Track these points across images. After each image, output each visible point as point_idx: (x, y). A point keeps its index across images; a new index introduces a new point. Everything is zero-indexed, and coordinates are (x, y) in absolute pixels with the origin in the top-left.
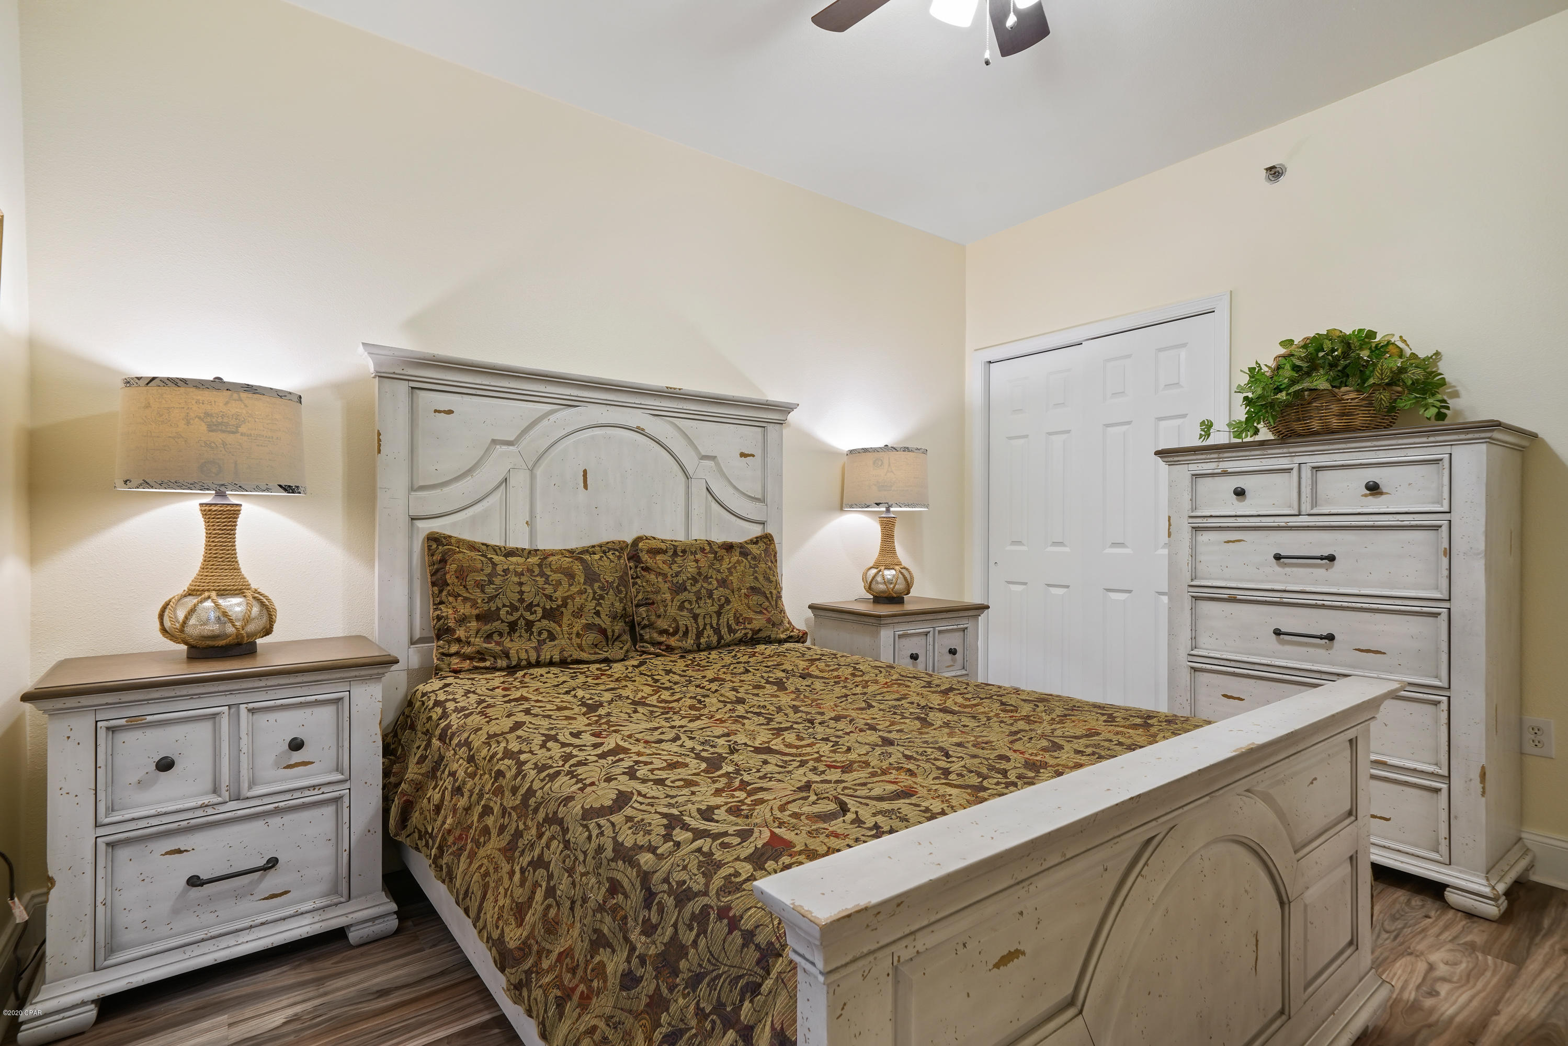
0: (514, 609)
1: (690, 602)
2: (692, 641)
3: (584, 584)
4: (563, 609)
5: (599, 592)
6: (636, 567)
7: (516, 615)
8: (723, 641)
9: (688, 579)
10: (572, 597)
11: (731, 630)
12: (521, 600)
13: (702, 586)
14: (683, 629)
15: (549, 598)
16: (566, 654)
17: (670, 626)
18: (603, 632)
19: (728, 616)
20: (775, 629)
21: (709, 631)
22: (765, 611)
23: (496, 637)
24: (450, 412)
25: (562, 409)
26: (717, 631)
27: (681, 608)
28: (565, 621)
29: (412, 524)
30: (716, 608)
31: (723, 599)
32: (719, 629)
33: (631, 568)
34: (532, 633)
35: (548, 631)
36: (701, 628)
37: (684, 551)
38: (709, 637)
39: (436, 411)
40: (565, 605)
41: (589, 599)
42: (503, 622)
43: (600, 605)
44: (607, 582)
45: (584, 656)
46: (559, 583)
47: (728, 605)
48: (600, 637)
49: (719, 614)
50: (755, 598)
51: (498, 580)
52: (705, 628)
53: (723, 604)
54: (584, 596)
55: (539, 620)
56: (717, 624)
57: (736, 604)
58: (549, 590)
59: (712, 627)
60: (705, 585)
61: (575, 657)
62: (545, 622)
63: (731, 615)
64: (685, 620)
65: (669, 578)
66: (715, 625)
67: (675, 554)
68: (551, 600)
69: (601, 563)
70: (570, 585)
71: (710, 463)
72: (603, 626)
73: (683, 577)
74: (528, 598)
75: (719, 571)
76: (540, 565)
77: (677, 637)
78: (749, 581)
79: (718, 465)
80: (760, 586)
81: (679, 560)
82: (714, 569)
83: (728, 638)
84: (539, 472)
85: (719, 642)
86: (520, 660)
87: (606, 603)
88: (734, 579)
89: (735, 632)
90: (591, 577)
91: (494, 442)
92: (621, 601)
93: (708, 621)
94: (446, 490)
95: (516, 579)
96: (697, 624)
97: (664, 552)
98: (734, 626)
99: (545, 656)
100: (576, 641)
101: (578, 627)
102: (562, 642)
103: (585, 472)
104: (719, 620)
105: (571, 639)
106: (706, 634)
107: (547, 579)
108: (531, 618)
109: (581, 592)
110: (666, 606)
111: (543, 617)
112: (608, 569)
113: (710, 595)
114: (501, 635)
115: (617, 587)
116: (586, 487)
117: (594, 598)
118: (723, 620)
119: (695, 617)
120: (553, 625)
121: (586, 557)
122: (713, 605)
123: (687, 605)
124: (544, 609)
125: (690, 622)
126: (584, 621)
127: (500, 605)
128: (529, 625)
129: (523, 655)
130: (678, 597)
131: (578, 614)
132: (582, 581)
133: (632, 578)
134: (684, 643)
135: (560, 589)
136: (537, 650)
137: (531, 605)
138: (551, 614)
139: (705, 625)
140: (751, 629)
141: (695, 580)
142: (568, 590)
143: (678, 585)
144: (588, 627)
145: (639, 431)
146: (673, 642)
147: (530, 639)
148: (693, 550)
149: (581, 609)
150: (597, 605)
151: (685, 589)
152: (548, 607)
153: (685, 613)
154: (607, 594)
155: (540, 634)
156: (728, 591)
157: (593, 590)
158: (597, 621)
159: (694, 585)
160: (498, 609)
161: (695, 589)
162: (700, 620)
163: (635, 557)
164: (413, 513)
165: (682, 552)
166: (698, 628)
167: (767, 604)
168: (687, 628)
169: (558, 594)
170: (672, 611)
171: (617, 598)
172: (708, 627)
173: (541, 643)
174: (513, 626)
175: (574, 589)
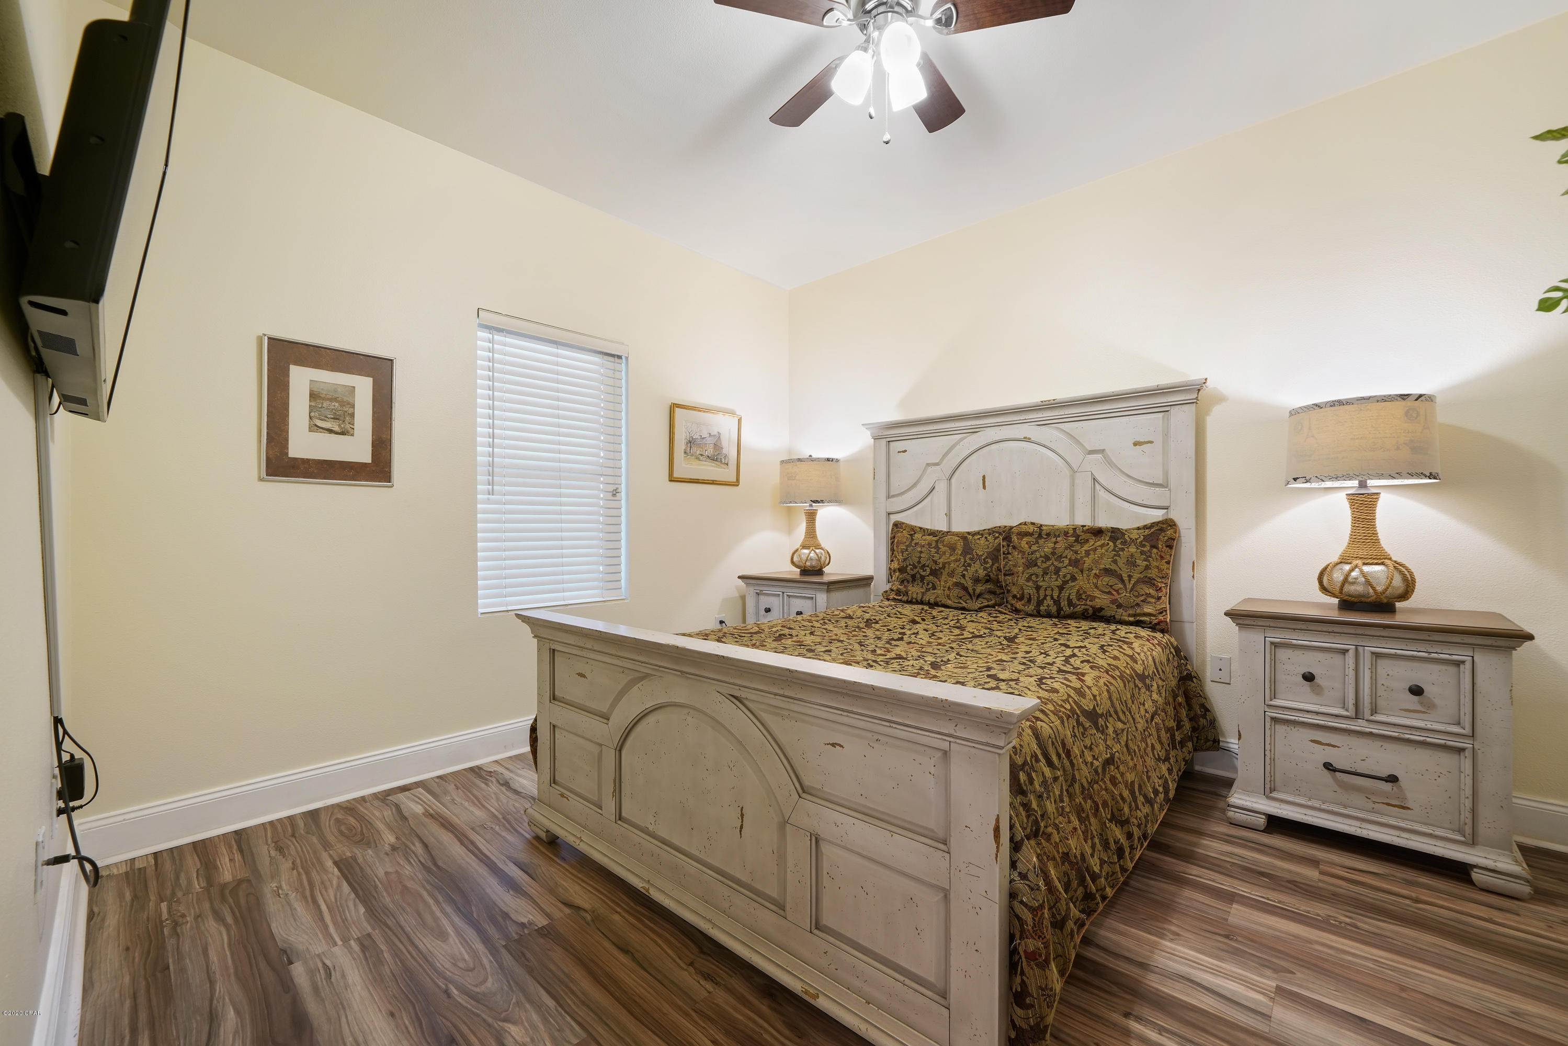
0: (915, 567)
1: (1037, 576)
2: (1033, 607)
3: (961, 555)
4: (942, 570)
5: (968, 561)
6: (1008, 546)
7: (915, 571)
8: (1062, 612)
9: (1041, 557)
10: (949, 563)
11: (1070, 603)
12: (919, 562)
13: (1053, 564)
14: (1026, 596)
15: (935, 562)
16: (938, 599)
17: (1018, 593)
18: (965, 589)
19: (1071, 591)
20: (1121, 610)
21: (1049, 601)
22: (1114, 593)
23: (906, 583)
24: (905, 451)
25: (968, 436)
26: (1057, 602)
27: (1028, 580)
28: (943, 578)
29: (889, 516)
30: (1059, 582)
31: (1069, 576)
32: (1059, 601)
33: (1003, 546)
34: (924, 583)
35: (932, 583)
36: (1042, 597)
37: (1048, 535)
38: (1048, 606)
39: (899, 452)
40: (944, 567)
41: (961, 565)
42: (908, 574)
43: (967, 570)
44: (977, 555)
45: (949, 603)
46: (944, 553)
47: (1072, 582)
48: (963, 593)
49: (1061, 588)
50: (1106, 579)
51: (909, 549)
52: (1045, 598)
53: (1068, 581)
54: (957, 563)
55: (928, 576)
56: (1058, 597)
57: (1082, 582)
58: (937, 557)
59: (1052, 598)
60: (1056, 563)
61: (943, 602)
62: (931, 578)
63: (1075, 591)
64: (1029, 590)
65: (1026, 556)
66: (1055, 597)
67: (1040, 536)
68: (936, 564)
69: (978, 541)
70: (951, 555)
71: (1099, 456)
72: (966, 585)
73: (1038, 555)
74: (923, 561)
75: (1076, 552)
76: (937, 541)
77: (1023, 602)
78: (1106, 563)
79: (1106, 457)
80: (1117, 569)
81: (1041, 541)
82: (1072, 550)
83: (1067, 610)
84: (953, 480)
85: (1059, 613)
86: (912, 598)
87: (972, 570)
88: (1088, 561)
89: (1075, 606)
90: (967, 550)
91: (928, 465)
92: (985, 569)
93: (1049, 592)
94: (904, 496)
95: (919, 549)
96: (1039, 594)
97: (1031, 534)
98: (1075, 601)
99: (926, 598)
100: (947, 592)
101: (950, 584)
102: (939, 591)
103: (984, 477)
104: (1060, 593)
105: (944, 590)
106: (1045, 603)
107: (938, 550)
108: (923, 574)
109: (956, 561)
110: (1018, 577)
111: (931, 574)
112: (982, 547)
113: (1057, 571)
114: (908, 582)
115: (984, 559)
116: (984, 487)
117: (964, 565)
118: (1065, 594)
119: (1038, 588)
120: (936, 580)
121: (970, 537)
122: (1057, 580)
123: (1034, 577)
124: (931, 569)
125: (1032, 591)
126: (955, 580)
127: (908, 564)
128: (922, 578)
129: (915, 596)
130: (1028, 571)
131: (951, 574)
132: (960, 552)
133: (1004, 554)
134: (1026, 607)
135: (944, 557)
136: (923, 594)
137: (924, 566)
138: (935, 573)
139: (1046, 596)
140: (1091, 606)
141: (1047, 558)
142: (949, 558)
143: (1031, 561)
144: (957, 584)
145: (1027, 440)
146: (1019, 605)
147: (922, 587)
148: (1057, 534)
149: (953, 572)
150: (964, 570)
151: (1036, 565)
152: (934, 568)
153: (1030, 584)
154: (974, 563)
155: (928, 584)
156: (1075, 570)
157: (965, 559)
158: (963, 581)
159: (1045, 562)
160: (907, 566)
161: (1044, 565)
162: (1042, 593)
163: (1007, 538)
164: (889, 510)
165: (1046, 535)
166: (1038, 598)
167: (1120, 586)
168: (1030, 596)
169: (941, 560)
170: (1022, 581)
171: (982, 567)
172: (1048, 598)
173: (928, 590)
174: (913, 577)
175: (952, 558)
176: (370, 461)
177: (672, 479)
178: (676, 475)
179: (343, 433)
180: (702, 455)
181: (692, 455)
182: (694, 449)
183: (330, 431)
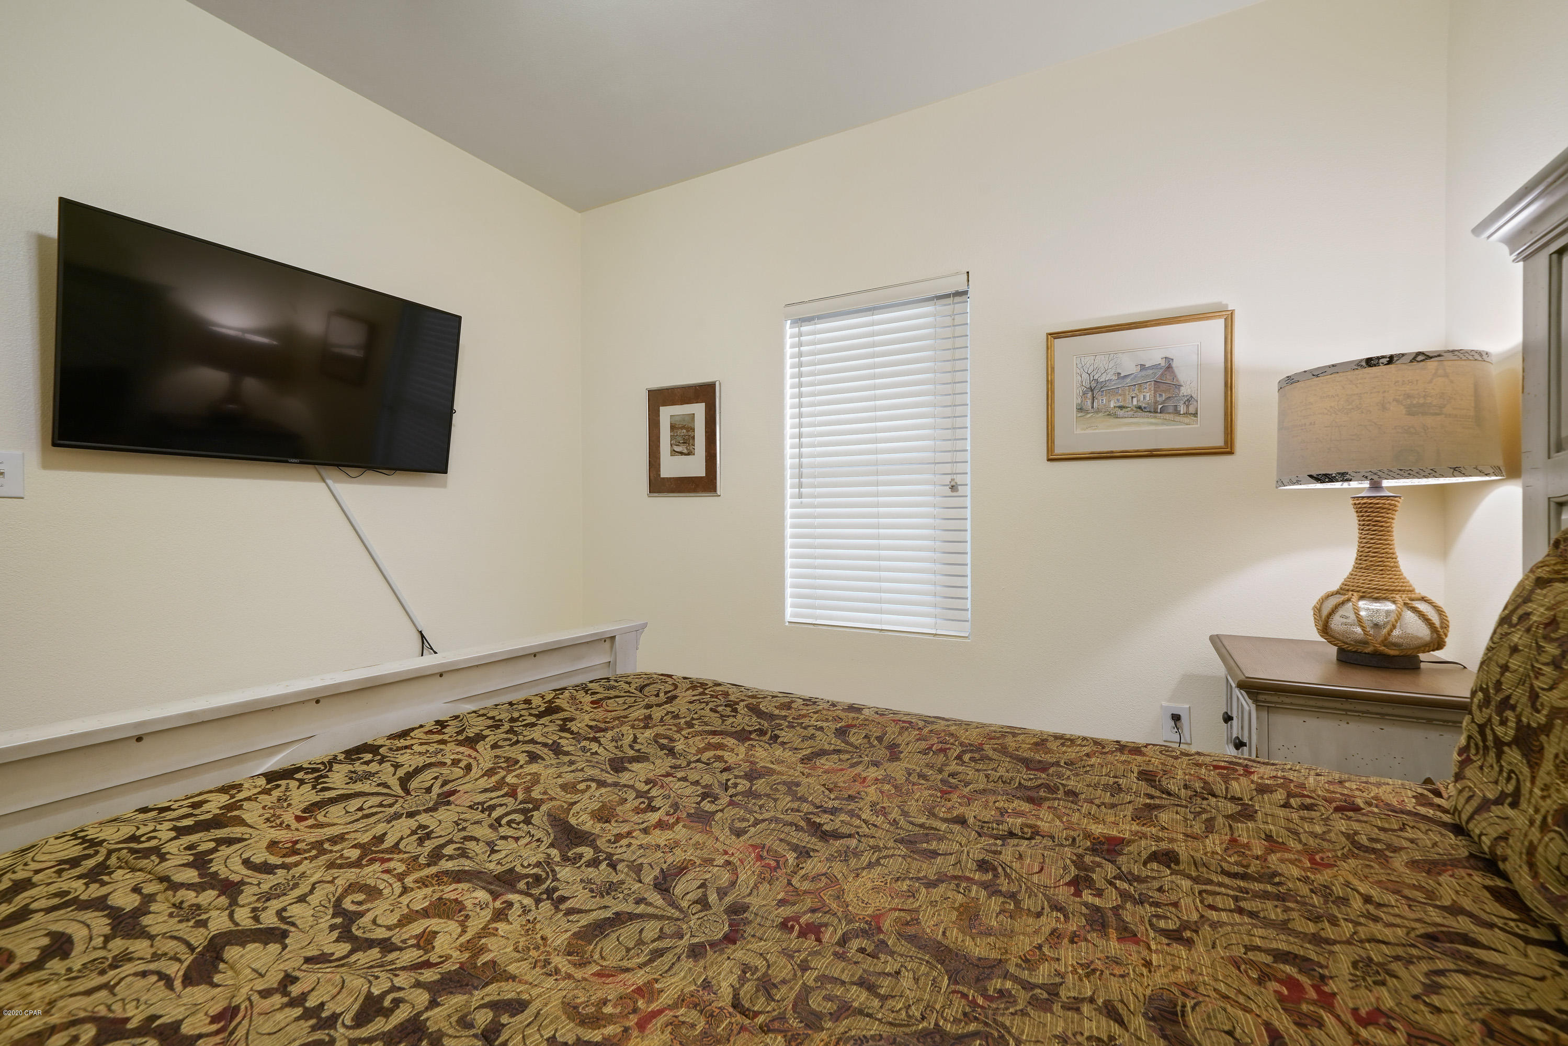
176: (704, 474)
177: (1052, 458)
178: (1059, 450)
179: (688, 454)
180: (1121, 407)
181: (1098, 411)
182: (1102, 400)
183: (682, 453)
